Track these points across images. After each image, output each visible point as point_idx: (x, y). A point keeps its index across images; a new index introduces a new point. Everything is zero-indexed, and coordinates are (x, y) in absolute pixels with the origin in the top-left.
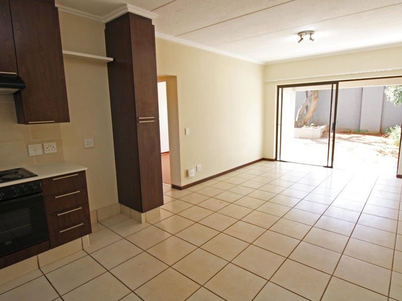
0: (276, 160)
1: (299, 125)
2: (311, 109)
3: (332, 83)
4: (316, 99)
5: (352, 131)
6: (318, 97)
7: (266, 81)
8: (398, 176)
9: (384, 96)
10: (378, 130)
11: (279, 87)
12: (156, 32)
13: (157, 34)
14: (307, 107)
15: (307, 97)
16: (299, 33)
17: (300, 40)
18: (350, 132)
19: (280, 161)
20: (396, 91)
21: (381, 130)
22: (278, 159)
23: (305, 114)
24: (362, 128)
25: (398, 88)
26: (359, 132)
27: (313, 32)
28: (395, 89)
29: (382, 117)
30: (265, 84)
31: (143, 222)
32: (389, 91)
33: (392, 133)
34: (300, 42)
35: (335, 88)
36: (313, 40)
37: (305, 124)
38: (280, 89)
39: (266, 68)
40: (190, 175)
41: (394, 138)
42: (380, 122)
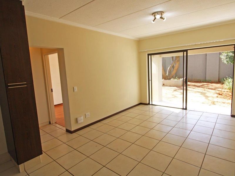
0: (149, 104)
1: (169, 78)
2: (176, 68)
3: (183, 51)
4: (178, 62)
5: (201, 81)
6: (179, 60)
7: (140, 51)
8: (232, 116)
9: (220, 59)
10: (217, 80)
11: (149, 55)
12: (25, 11)
13: (27, 13)
14: (173, 67)
15: (173, 60)
16: (153, 14)
17: (155, 19)
18: (200, 81)
19: (152, 105)
20: (227, 55)
21: (219, 80)
22: (151, 103)
23: (172, 71)
24: (207, 79)
25: (228, 54)
26: (205, 81)
27: (163, 12)
28: (226, 54)
29: (219, 72)
30: (140, 53)
31: (21, 172)
32: (223, 56)
33: (226, 82)
34: (155, 21)
35: (185, 55)
36: (164, 19)
37: (172, 77)
38: (150, 56)
39: (139, 42)
40: (79, 122)
41: (227, 86)
42: (218, 75)
